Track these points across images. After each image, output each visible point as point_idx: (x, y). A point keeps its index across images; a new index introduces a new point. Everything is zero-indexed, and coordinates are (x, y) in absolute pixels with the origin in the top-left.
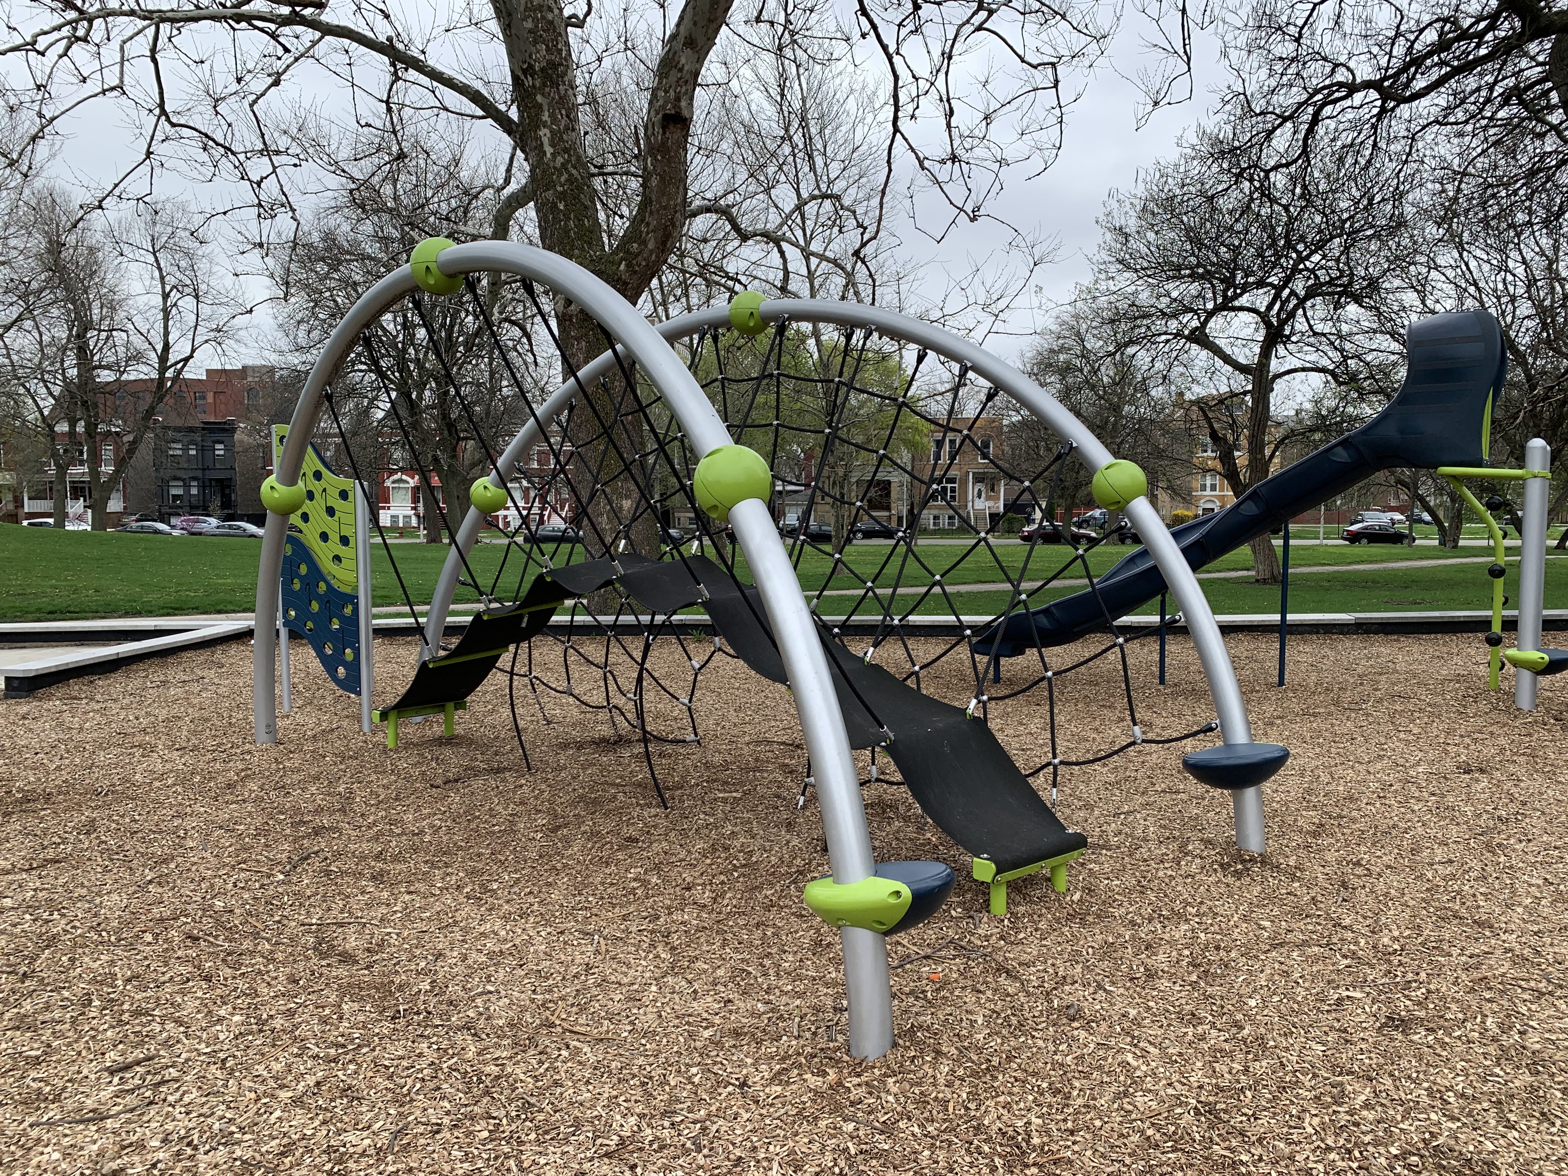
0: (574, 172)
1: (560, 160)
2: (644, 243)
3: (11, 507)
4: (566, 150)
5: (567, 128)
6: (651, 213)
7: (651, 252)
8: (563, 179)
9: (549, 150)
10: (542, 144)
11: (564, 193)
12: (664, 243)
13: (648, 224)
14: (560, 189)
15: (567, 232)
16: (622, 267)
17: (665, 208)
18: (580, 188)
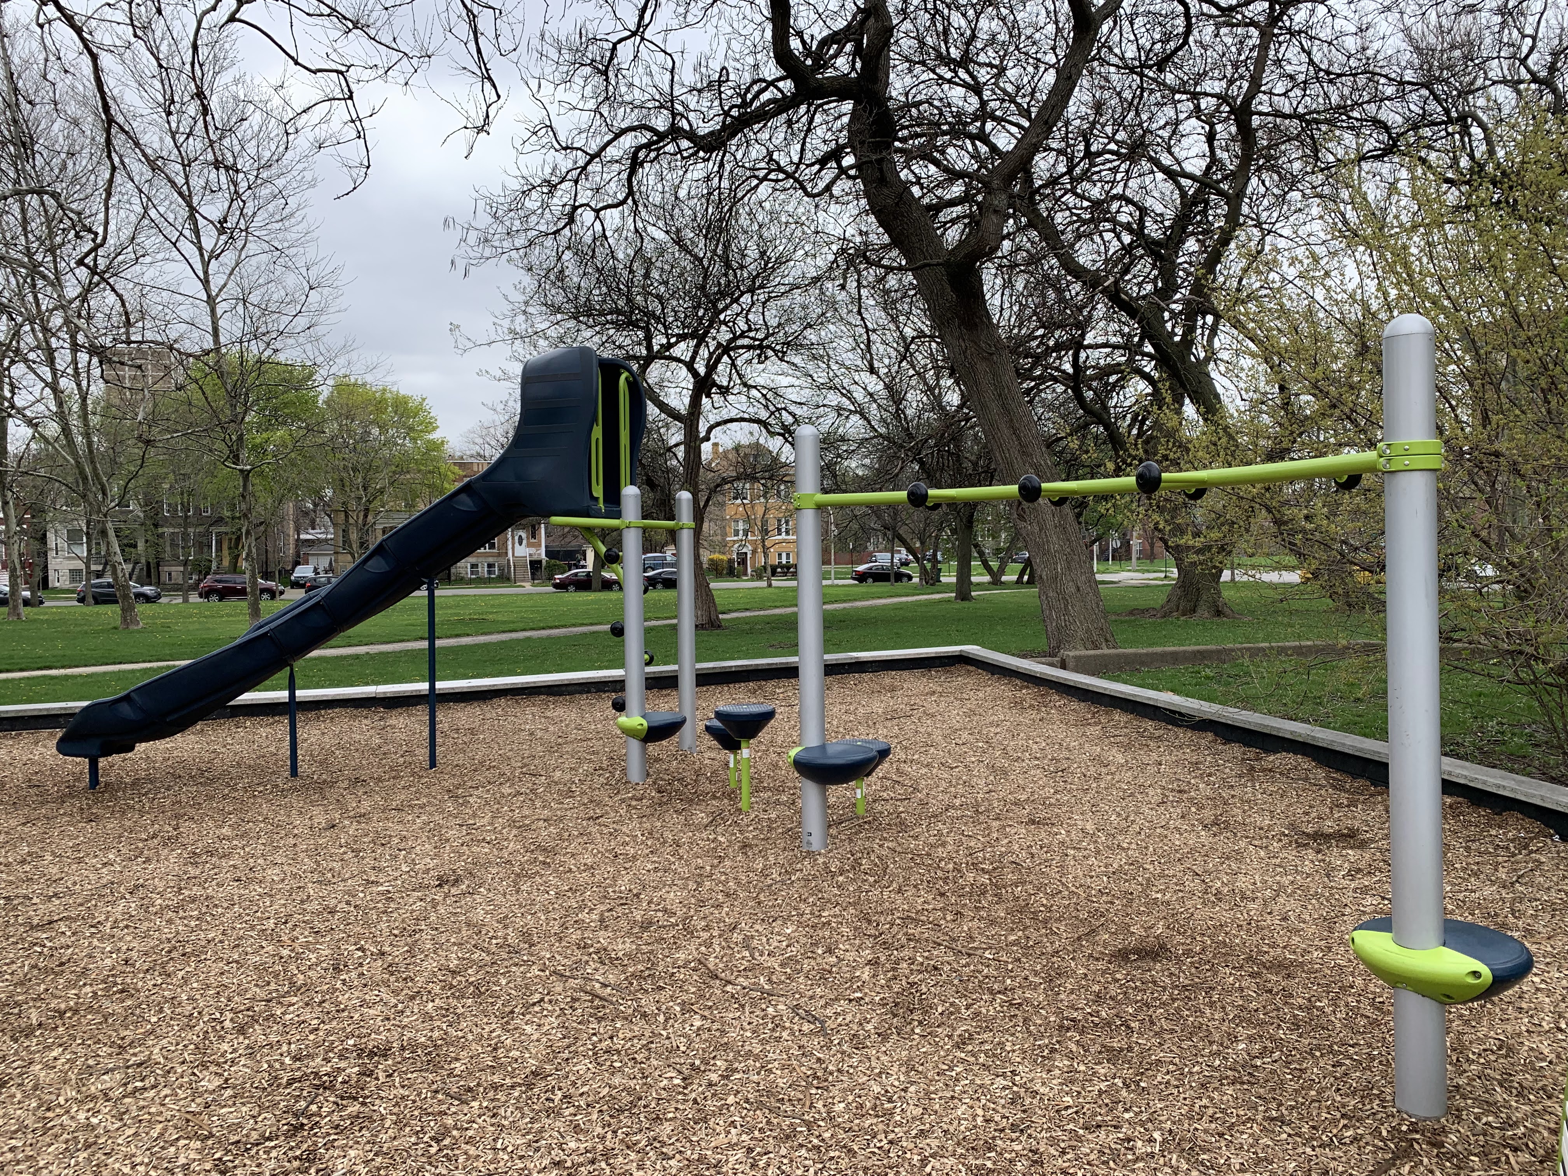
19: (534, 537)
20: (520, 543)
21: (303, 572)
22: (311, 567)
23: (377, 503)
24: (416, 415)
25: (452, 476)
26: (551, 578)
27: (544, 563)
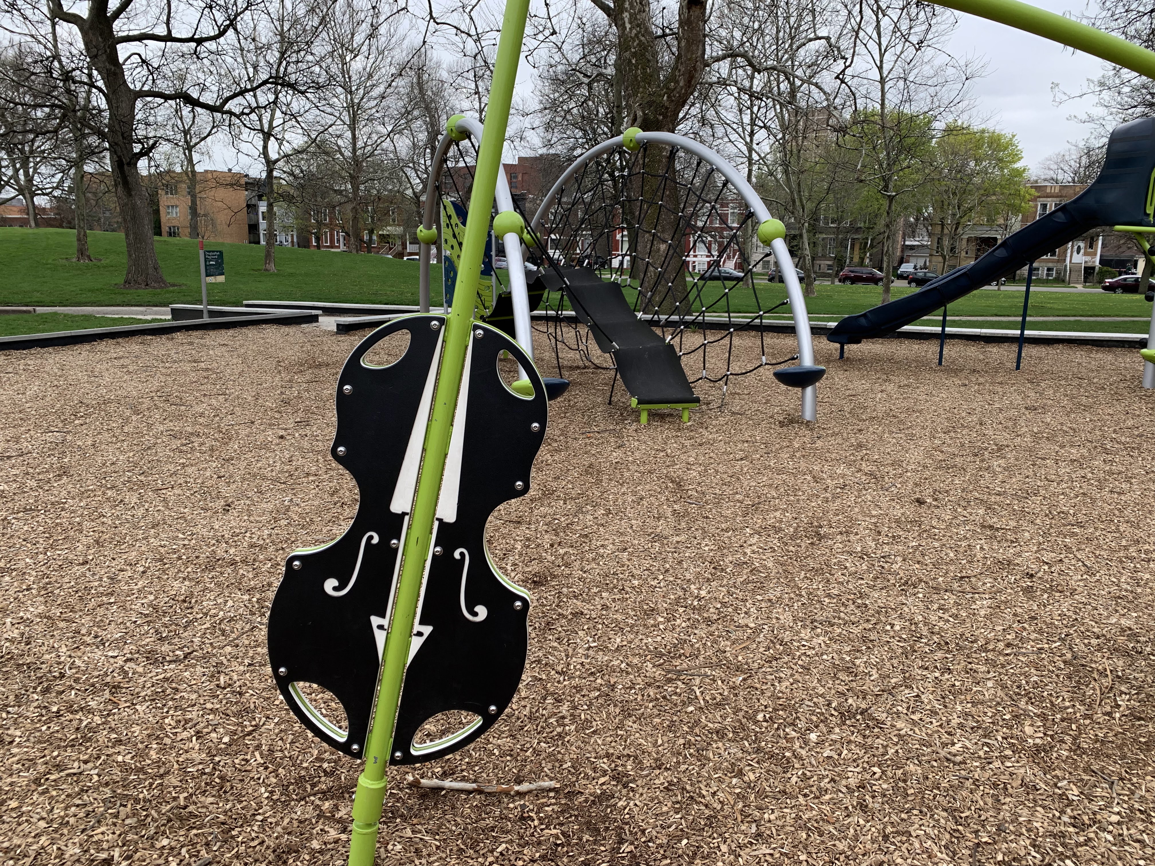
0: (643, 39)
1: (634, 32)
2: (677, 82)
3: (400, 248)
4: (638, 25)
5: (640, 11)
6: (682, 63)
7: (682, 88)
8: (635, 44)
9: (628, 26)
10: (624, 22)
11: (635, 53)
12: (690, 82)
13: (680, 70)
14: (633, 50)
15: (636, 77)
16: (665, 98)
17: (689, 60)
18: (645, 49)
19: (1091, 247)
20: (1078, 253)
21: (907, 268)
22: (912, 265)
23: (966, 218)
24: (1006, 148)
25: (1028, 197)
26: (1101, 281)
27: (1097, 269)
